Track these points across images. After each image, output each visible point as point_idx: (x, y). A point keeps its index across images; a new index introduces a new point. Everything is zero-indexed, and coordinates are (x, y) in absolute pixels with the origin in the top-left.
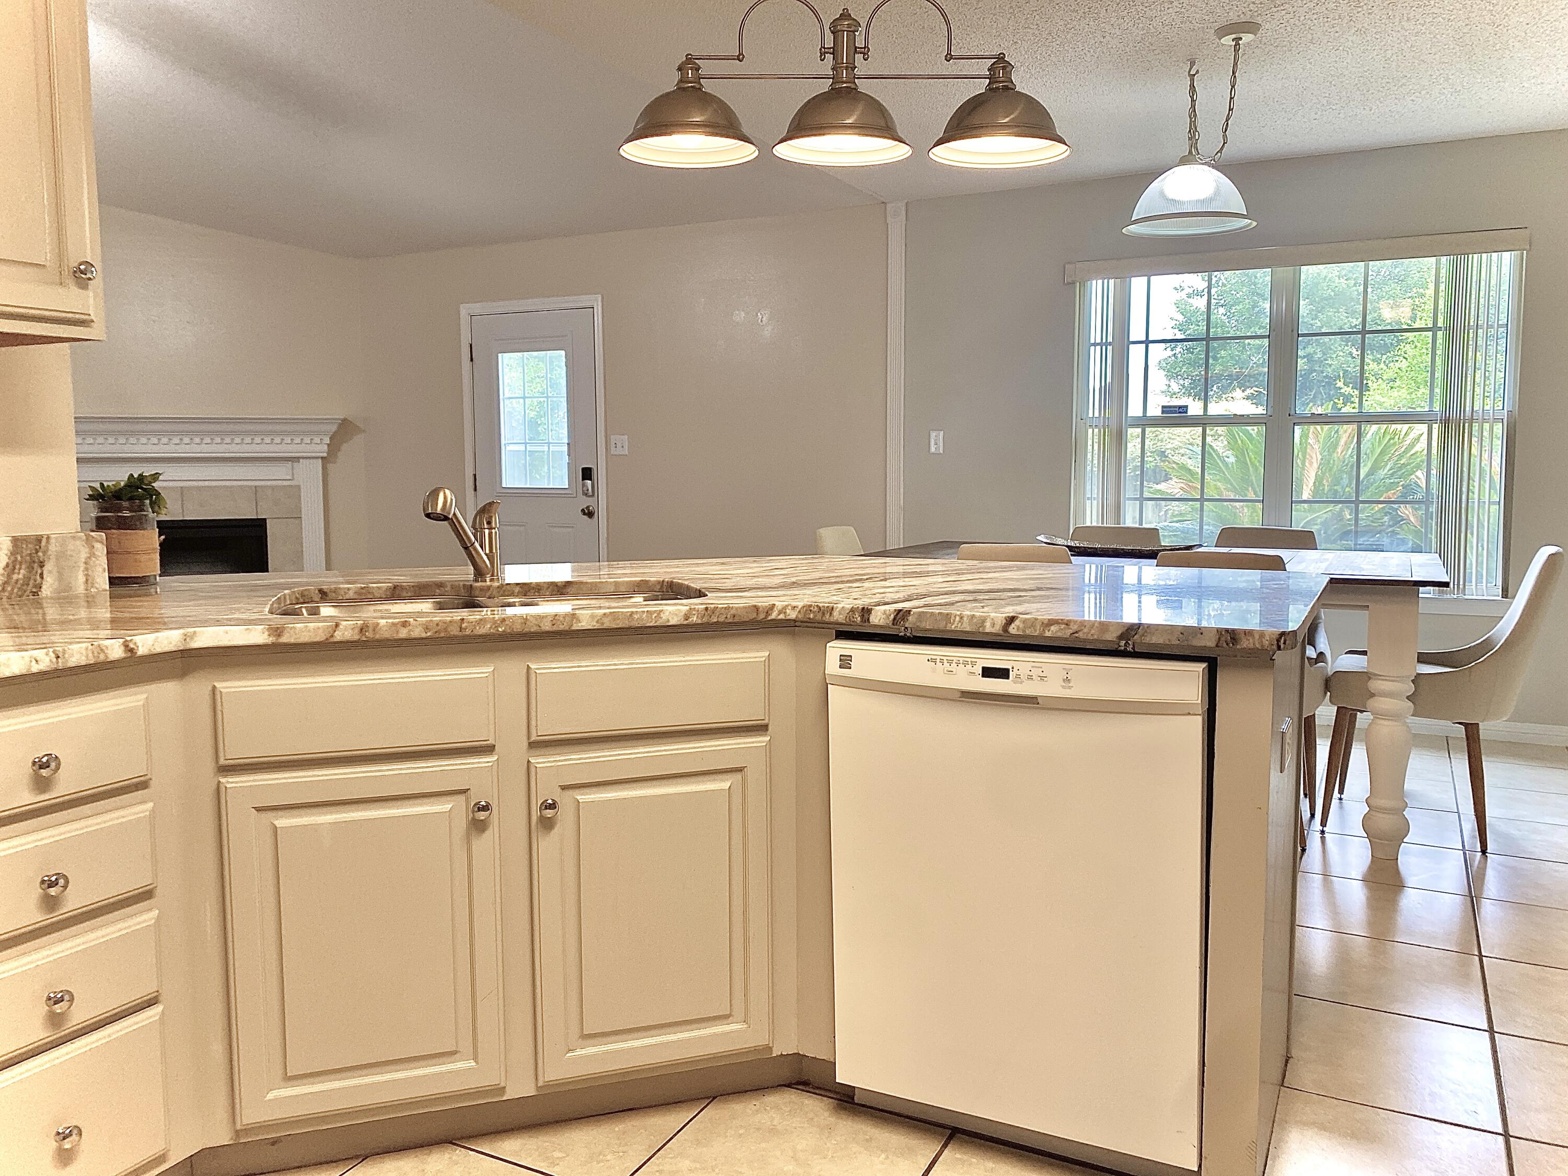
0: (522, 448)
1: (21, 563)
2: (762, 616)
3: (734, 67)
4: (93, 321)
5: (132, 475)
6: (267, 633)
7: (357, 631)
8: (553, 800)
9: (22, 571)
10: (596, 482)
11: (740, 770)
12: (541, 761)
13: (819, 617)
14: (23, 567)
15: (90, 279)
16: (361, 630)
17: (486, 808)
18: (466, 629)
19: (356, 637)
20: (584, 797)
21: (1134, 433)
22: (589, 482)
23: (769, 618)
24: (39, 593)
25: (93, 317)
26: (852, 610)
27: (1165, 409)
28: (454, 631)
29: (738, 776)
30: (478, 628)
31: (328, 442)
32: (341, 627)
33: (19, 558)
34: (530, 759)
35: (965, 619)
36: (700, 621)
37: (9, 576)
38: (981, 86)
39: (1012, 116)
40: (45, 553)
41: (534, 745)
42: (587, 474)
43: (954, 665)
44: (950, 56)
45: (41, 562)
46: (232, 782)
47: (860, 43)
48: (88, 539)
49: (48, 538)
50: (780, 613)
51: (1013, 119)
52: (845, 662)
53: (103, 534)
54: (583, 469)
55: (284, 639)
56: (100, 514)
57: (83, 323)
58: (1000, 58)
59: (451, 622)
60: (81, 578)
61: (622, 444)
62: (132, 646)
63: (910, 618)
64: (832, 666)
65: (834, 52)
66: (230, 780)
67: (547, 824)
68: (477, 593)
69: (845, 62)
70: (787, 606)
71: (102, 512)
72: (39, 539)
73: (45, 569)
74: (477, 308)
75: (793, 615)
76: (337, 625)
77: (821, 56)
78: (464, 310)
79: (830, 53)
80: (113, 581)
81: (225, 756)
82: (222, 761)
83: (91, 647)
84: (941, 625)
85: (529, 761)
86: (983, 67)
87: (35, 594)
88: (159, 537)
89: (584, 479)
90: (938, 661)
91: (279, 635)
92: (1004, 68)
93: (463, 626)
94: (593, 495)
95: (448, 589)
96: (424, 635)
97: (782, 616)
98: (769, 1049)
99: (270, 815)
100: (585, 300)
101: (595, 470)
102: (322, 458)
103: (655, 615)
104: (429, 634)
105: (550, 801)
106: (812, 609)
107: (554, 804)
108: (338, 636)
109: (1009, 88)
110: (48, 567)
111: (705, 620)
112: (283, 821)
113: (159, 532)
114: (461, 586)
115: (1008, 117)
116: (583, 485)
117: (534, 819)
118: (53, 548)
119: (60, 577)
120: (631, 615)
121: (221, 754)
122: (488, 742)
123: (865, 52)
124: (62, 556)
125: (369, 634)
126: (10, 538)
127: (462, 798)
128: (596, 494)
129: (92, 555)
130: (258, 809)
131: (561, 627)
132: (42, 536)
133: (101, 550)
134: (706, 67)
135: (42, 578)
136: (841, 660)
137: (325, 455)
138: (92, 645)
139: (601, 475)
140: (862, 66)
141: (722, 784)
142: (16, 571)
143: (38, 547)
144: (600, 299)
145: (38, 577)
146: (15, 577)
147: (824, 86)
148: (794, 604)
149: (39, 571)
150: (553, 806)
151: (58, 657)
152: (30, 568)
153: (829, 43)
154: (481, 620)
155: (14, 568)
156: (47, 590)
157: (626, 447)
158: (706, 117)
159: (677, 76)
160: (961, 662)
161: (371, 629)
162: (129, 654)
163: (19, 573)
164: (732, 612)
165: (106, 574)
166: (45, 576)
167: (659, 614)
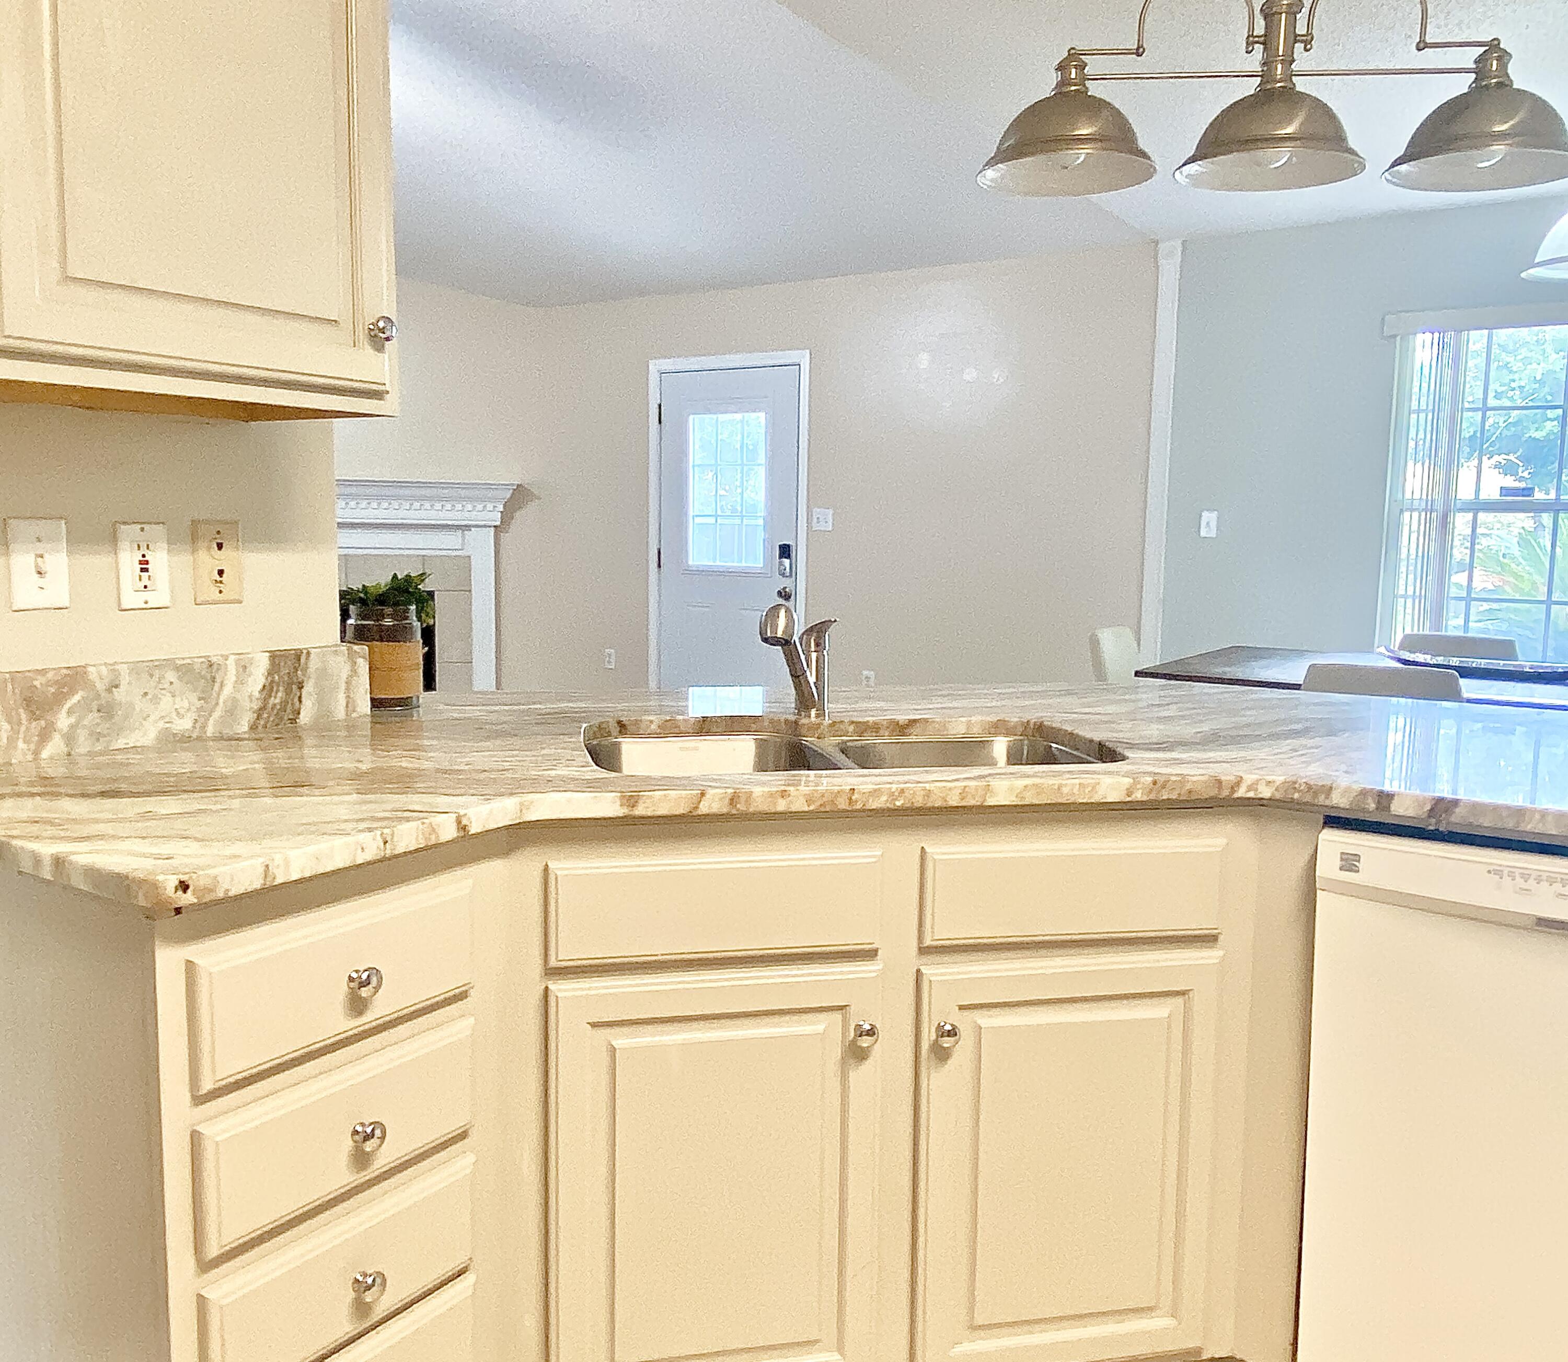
0: (712, 520)
1: (278, 686)
2: (1225, 793)
3: (1130, 64)
4: (388, 392)
5: (395, 576)
6: (619, 803)
7: (727, 801)
8: (952, 1025)
9: (280, 694)
10: (794, 561)
11: (1182, 993)
12: (934, 971)
13: (1308, 798)
14: (281, 688)
15: (387, 339)
16: (732, 799)
17: (871, 1032)
18: (856, 801)
19: (725, 810)
20: (985, 1020)
21: (1461, 522)
22: (786, 562)
23: (1236, 795)
24: (297, 720)
25: (388, 388)
26: (1364, 793)
27: (1504, 491)
28: (842, 804)
29: (1179, 1000)
30: (870, 801)
31: (502, 510)
32: (708, 796)
33: (277, 678)
34: (921, 968)
35: (1550, 818)
36: (1145, 798)
37: (266, 700)
38: (1462, 84)
39: (1512, 122)
40: (305, 670)
41: (924, 951)
42: (785, 551)
43: (1532, 881)
44: (1422, 46)
45: (300, 683)
46: (561, 988)
47: (1301, 29)
48: (351, 656)
49: (308, 653)
50: (1249, 789)
51: (1513, 125)
52: (1350, 863)
53: (367, 648)
54: (780, 546)
55: (640, 811)
56: (359, 622)
57: (378, 395)
58: (1493, 46)
59: (839, 792)
60: (343, 702)
61: (825, 519)
62: (464, 822)
63: (1457, 810)
64: (1327, 867)
65: (1267, 41)
66: (562, 987)
67: (941, 1054)
68: (804, 731)
69: (1281, 53)
70: (1258, 781)
71: (363, 619)
72: (298, 655)
73: (304, 691)
74: (667, 364)
75: (1266, 792)
76: (703, 794)
77: (1247, 48)
78: (655, 366)
79: (1261, 43)
80: (377, 703)
81: (557, 956)
82: (553, 963)
83: (421, 826)
84: (1510, 824)
85: (918, 971)
86: (1469, 57)
87: (293, 721)
88: (423, 648)
89: (780, 557)
90: (1506, 872)
91: (633, 807)
92: (1499, 59)
93: (853, 798)
94: (791, 576)
95: (766, 724)
96: (806, 809)
97: (1251, 794)
98: (1199, 1351)
99: (607, 1031)
100: (792, 356)
101: (794, 548)
102: (495, 526)
103: (1090, 789)
104: (812, 808)
105: (948, 1027)
106: (1297, 786)
107: (954, 1029)
108: (704, 808)
109: (1505, 84)
110: (309, 688)
111: (1152, 796)
112: (623, 1040)
113: (423, 644)
114: (782, 720)
115: (1506, 122)
116: (781, 564)
117: (925, 1046)
118: (314, 664)
119: (320, 701)
120: (1059, 789)
121: (552, 952)
122: (874, 945)
123: (1307, 41)
124: (323, 673)
125: (741, 807)
126: (268, 654)
127: (837, 1016)
128: (794, 574)
129: (354, 671)
130: (594, 1025)
131: (972, 802)
132: (301, 651)
133: (363, 667)
134: (1094, 66)
135: (300, 701)
136: (1342, 859)
137: (498, 523)
138: (423, 823)
139: (801, 554)
140: (1303, 60)
141: (1159, 1010)
142: (273, 694)
143: (297, 665)
144: (808, 355)
145: (296, 700)
146: (272, 701)
147: (1250, 87)
148: (1270, 778)
149: (298, 694)
150: (952, 1033)
151: (385, 843)
152: (288, 691)
153: (1260, 29)
154: (875, 790)
155: (272, 690)
156: (305, 717)
157: (830, 523)
158: (1095, 129)
159: (1054, 78)
160: (1545, 878)
161: (743, 800)
162: (462, 834)
163: (275, 697)
164: (1188, 786)
165: (369, 696)
166: (303, 699)
167: (1094, 788)
